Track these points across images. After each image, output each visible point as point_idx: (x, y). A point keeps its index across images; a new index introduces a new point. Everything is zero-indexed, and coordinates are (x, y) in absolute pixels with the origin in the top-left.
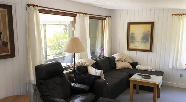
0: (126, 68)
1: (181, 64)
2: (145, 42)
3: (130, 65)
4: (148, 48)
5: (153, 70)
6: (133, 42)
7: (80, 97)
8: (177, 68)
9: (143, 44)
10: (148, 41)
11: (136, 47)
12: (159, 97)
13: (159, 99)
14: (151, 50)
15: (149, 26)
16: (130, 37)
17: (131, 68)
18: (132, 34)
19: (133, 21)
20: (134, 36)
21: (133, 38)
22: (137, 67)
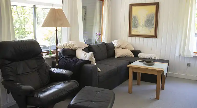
0: (126, 56)
1: (189, 51)
2: (149, 26)
3: (132, 53)
4: (153, 34)
5: (158, 58)
6: (136, 27)
7: (59, 84)
8: (184, 55)
9: (147, 29)
10: (152, 25)
11: (140, 32)
12: (163, 88)
13: (163, 90)
14: (155, 36)
15: (154, 7)
16: (132, 21)
17: (133, 56)
18: (135, 17)
19: (135, 2)
20: (137, 20)
21: (136, 21)
22: (140, 55)
